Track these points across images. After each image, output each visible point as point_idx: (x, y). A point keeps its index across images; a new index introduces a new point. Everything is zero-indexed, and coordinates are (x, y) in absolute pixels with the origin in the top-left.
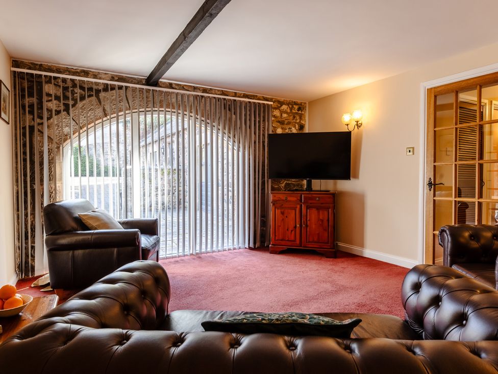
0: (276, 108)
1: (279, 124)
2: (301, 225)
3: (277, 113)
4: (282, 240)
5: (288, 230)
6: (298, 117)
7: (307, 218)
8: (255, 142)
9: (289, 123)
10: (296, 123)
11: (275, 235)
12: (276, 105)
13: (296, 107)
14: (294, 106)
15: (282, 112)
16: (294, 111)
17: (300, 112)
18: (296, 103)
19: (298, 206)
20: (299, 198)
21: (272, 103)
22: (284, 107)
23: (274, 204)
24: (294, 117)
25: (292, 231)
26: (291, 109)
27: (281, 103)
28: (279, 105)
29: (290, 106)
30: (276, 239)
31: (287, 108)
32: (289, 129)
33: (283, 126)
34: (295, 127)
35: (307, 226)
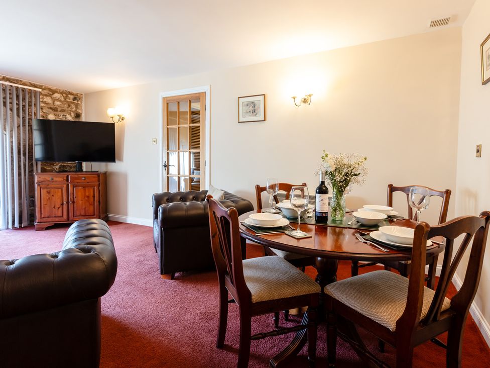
0: (46, 95)
1: (51, 110)
2: (68, 202)
3: (48, 100)
4: (48, 217)
5: (54, 207)
6: (73, 106)
7: (73, 196)
8: (19, 127)
9: (63, 111)
10: (73, 111)
11: (41, 214)
12: (45, 92)
13: (72, 97)
14: (69, 96)
15: (54, 100)
16: (69, 100)
17: (76, 102)
18: (70, 93)
19: (65, 186)
20: (65, 178)
21: (40, 90)
22: (57, 95)
23: (39, 185)
24: (69, 106)
25: (59, 208)
26: (65, 98)
27: (54, 92)
28: (51, 93)
29: (65, 95)
30: (42, 216)
31: (61, 97)
32: (63, 116)
33: (56, 113)
34: (70, 115)
35: (73, 202)
